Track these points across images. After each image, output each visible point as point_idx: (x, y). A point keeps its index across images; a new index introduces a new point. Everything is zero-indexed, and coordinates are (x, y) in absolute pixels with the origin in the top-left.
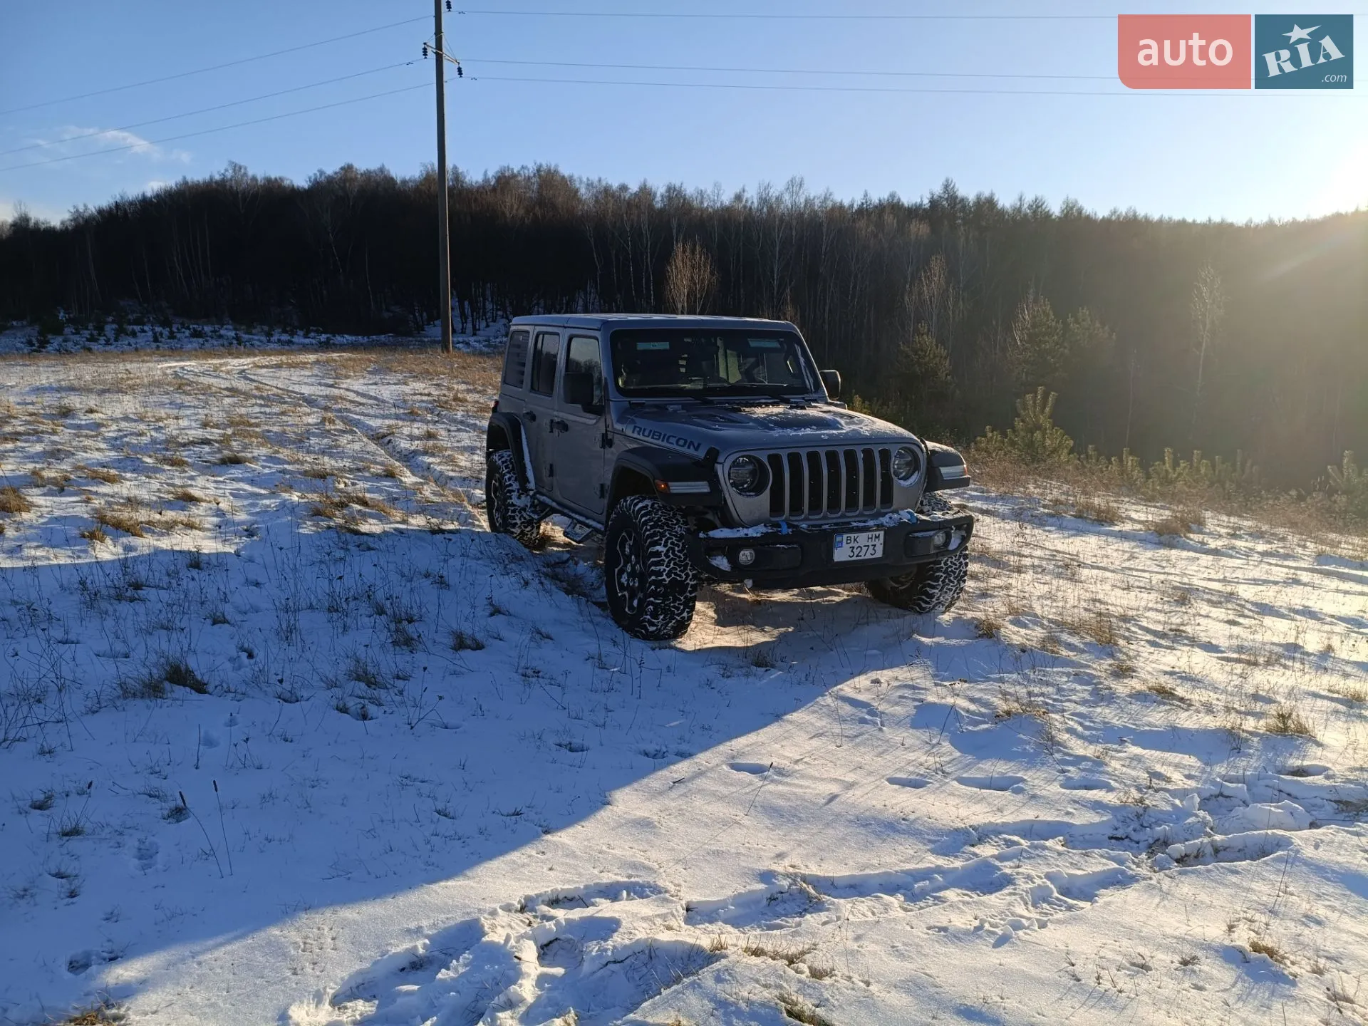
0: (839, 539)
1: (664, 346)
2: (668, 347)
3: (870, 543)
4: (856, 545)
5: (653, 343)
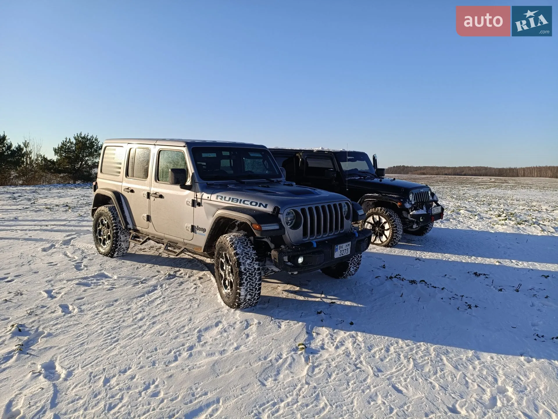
0: (336, 247)
3: (347, 248)
4: (342, 250)
5: (209, 154)
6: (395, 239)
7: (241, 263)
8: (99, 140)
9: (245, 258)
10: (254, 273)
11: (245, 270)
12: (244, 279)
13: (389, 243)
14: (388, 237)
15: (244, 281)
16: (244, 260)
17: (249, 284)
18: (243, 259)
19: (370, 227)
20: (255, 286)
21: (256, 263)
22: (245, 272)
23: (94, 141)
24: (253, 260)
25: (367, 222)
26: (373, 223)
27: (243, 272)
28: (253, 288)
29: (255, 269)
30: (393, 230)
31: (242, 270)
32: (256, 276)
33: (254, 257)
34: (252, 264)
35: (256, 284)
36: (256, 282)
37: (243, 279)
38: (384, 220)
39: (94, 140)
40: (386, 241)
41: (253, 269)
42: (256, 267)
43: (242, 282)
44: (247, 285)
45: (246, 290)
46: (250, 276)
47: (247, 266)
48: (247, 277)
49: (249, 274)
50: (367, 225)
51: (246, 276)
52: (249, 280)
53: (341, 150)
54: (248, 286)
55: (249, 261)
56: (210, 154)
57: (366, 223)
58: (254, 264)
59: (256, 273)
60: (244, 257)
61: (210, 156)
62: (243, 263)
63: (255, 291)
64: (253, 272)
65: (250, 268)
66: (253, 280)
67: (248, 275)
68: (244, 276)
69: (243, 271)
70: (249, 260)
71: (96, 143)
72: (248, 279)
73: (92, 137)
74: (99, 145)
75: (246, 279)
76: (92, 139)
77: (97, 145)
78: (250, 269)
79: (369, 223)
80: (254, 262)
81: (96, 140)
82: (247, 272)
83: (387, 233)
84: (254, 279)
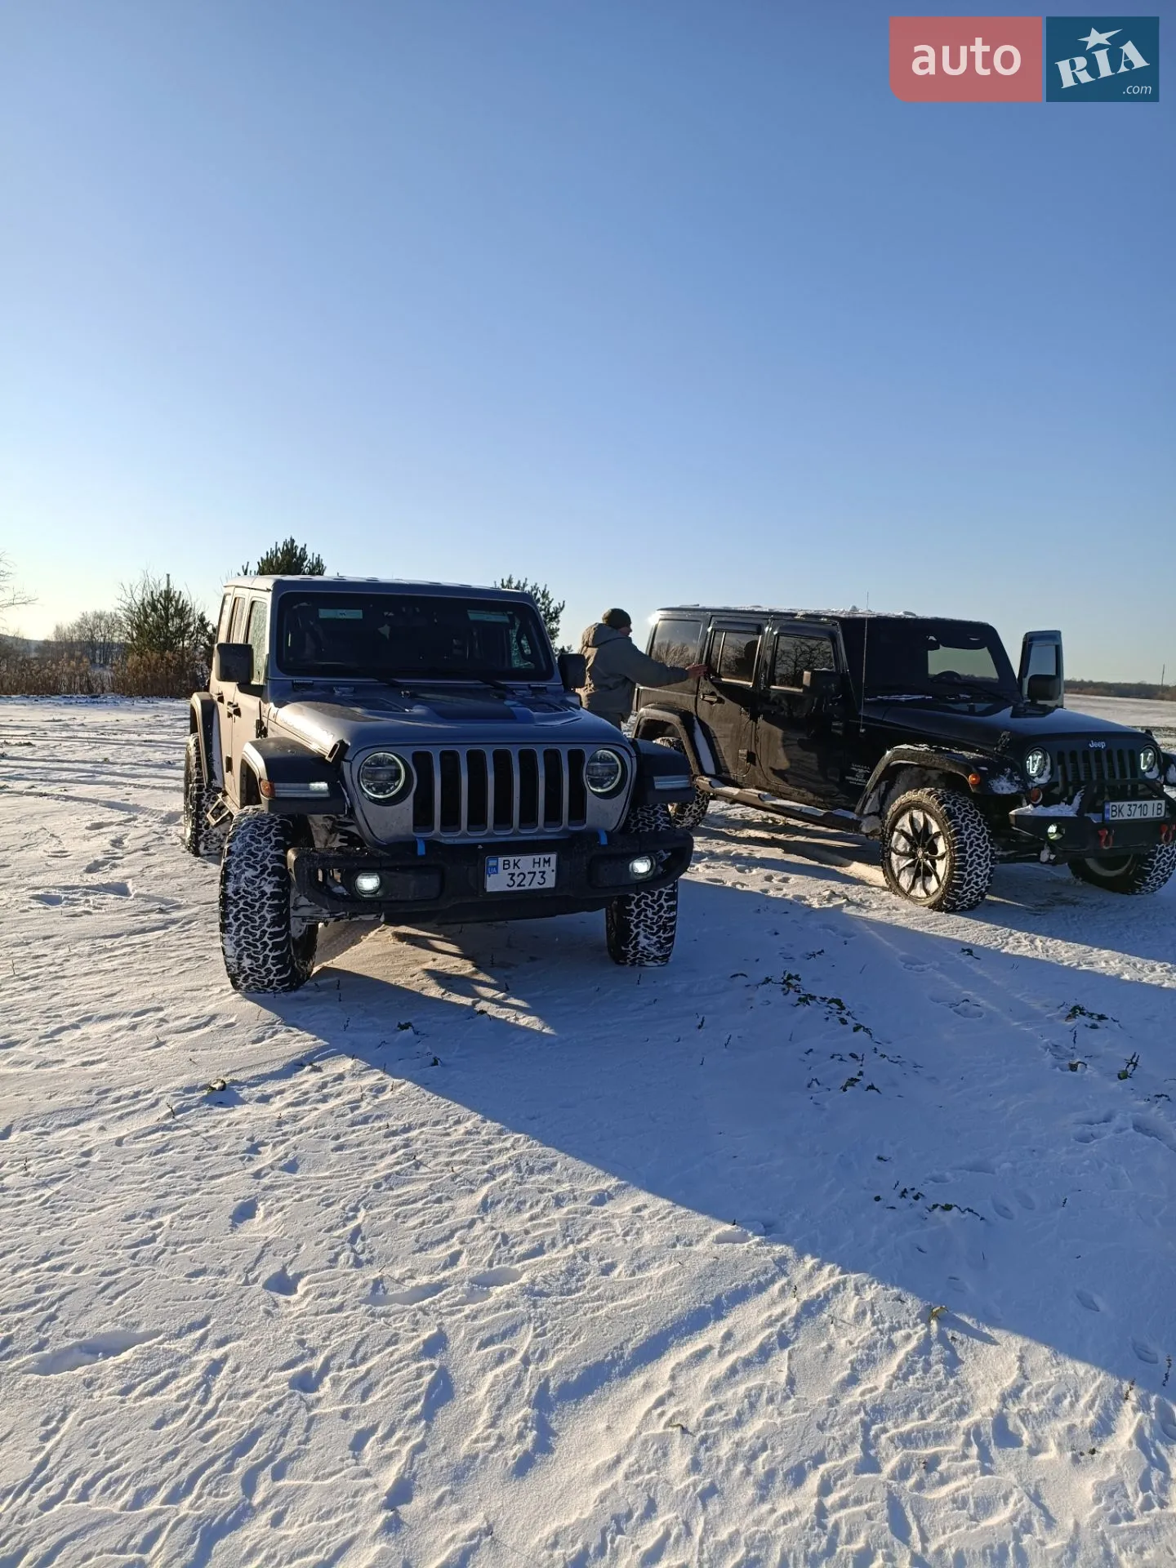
0: (492, 863)
1: (357, 614)
2: (361, 617)
3: (537, 869)
4: (517, 872)
5: (340, 611)
6: (960, 887)
7: (230, 874)
8: (550, 597)
9: (243, 864)
10: (257, 904)
11: (236, 892)
12: (231, 916)
13: (940, 900)
14: (941, 879)
15: (231, 920)
16: (241, 867)
17: (243, 928)
18: (237, 866)
19: (905, 846)
20: (262, 937)
21: (269, 879)
22: (235, 898)
23: (539, 599)
24: (262, 872)
25: (897, 831)
26: (911, 833)
27: (230, 898)
28: (257, 940)
29: (263, 894)
30: (953, 860)
31: (230, 892)
32: (264, 912)
33: (270, 866)
34: (258, 881)
35: (264, 932)
36: (265, 928)
37: (228, 914)
38: (935, 829)
39: (539, 596)
40: (936, 891)
41: (257, 893)
42: (268, 889)
43: (227, 922)
44: (238, 930)
45: (238, 944)
46: (247, 910)
47: (243, 885)
48: (239, 912)
49: (246, 903)
50: (898, 839)
51: (236, 907)
52: (243, 919)
53: (901, 613)
54: (242, 933)
55: (250, 873)
56: (344, 611)
57: (896, 834)
58: (263, 883)
59: (264, 903)
60: (241, 861)
61: (344, 617)
62: (235, 876)
63: (264, 949)
64: (256, 901)
65: (249, 889)
66: (255, 921)
67: (241, 906)
68: (231, 908)
69: (231, 895)
70: (251, 870)
71: (543, 604)
72: (241, 916)
73: (535, 588)
74: (551, 610)
75: (235, 916)
76: (536, 594)
77: (547, 609)
78: (250, 893)
79: (903, 833)
80: (265, 876)
81: (545, 595)
82: (240, 898)
83: (941, 867)
84: (257, 918)
